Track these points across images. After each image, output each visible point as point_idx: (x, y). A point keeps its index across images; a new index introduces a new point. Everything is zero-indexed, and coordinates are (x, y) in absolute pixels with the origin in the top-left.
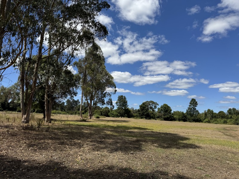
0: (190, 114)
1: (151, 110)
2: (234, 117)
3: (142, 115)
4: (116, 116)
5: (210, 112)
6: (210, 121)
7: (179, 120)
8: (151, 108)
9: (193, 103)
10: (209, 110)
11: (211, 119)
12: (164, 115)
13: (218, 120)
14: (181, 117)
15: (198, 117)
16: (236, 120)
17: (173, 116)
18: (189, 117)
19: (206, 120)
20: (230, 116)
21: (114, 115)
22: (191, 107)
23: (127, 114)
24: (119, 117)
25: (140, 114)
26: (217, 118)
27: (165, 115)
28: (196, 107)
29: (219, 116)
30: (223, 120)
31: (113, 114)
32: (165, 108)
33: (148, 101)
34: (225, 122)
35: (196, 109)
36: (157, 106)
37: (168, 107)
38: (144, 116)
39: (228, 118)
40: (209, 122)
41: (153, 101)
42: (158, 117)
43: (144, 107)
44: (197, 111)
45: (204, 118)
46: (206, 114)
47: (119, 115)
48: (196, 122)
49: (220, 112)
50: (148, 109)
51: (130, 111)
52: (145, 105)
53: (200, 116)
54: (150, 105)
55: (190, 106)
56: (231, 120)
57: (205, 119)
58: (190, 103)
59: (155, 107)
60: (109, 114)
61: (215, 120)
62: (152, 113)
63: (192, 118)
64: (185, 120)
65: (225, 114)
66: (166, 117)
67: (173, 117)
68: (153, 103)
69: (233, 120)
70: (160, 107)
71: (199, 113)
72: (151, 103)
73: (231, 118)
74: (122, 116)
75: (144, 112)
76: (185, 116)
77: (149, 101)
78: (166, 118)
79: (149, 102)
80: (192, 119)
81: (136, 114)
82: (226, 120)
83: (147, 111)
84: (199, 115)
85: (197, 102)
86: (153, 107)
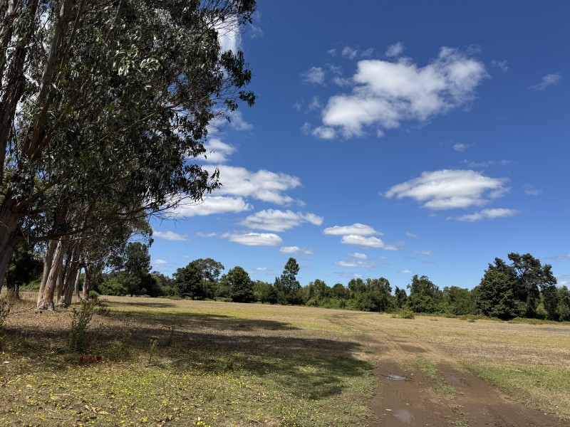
0: (284, 288)
1: (207, 279)
2: (358, 295)
3: (186, 291)
4: (118, 293)
5: (319, 285)
6: (319, 303)
7: (263, 301)
8: (208, 274)
9: (292, 266)
10: (318, 282)
11: (320, 299)
12: (235, 291)
13: (332, 300)
14: (266, 294)
15: (299, 294)
16: (360, 301)
17: (251, 291)
18: (281, 294)
19: (312, 301)
20: (351, 294)
21: (113, 290)
22: (287, 275)
23: (146, 288)
24: (125, 295)
25: (181, 287)
26: (331, 297)
27: (237, 290)
28: (295, 276)
29: (335, 292)
30: (339, 302)
31: (109, 288)
32: (238, 275)
33: (201, 260)
34: (343, 306)
35: (295, 279)
36: (222, 270)
37: (244, 273)
38: (191, 294)
39: (348, 298)
40: (316, 305)
41: (213, 260)
42: (222, 295)
43: (192, 273)
44: (297, 283)
45: (308, 297)
46: (311, 289)
47: (125, 289)
48: (293, 305)
49: (336, 286)
50: (200, 277)
51: (154, 281)
52: (196, 268)
53: (301, 292)
54: (205, 267)
55: (284, 272)
56: (352, 302)
57: (309, 299)
58: (286, 267)
59: (217, 273)
60: (100, 287)
61: (327, 302)
62: (209, 287)
63: (288, 296)
64: (273, 302)
65: (344, 289)
66: (238, 294)
67: (251, 294)
68: (213, 263)
69: (356, 302)
70: (226, 274)
71: (299, 287)
72: (208, 265)
73: (353, 297)
74: (133, 292)
75: (193, 285)
76: (274, 293)
77: (204, 259)
78: (238, 297)
79: (205, 261)
80: (287, 299)
81: (167, 288)
82: (344, 300)
83: (198, 282)
84: (300, 290)
85: (297, 266)
86: (212, 273)
